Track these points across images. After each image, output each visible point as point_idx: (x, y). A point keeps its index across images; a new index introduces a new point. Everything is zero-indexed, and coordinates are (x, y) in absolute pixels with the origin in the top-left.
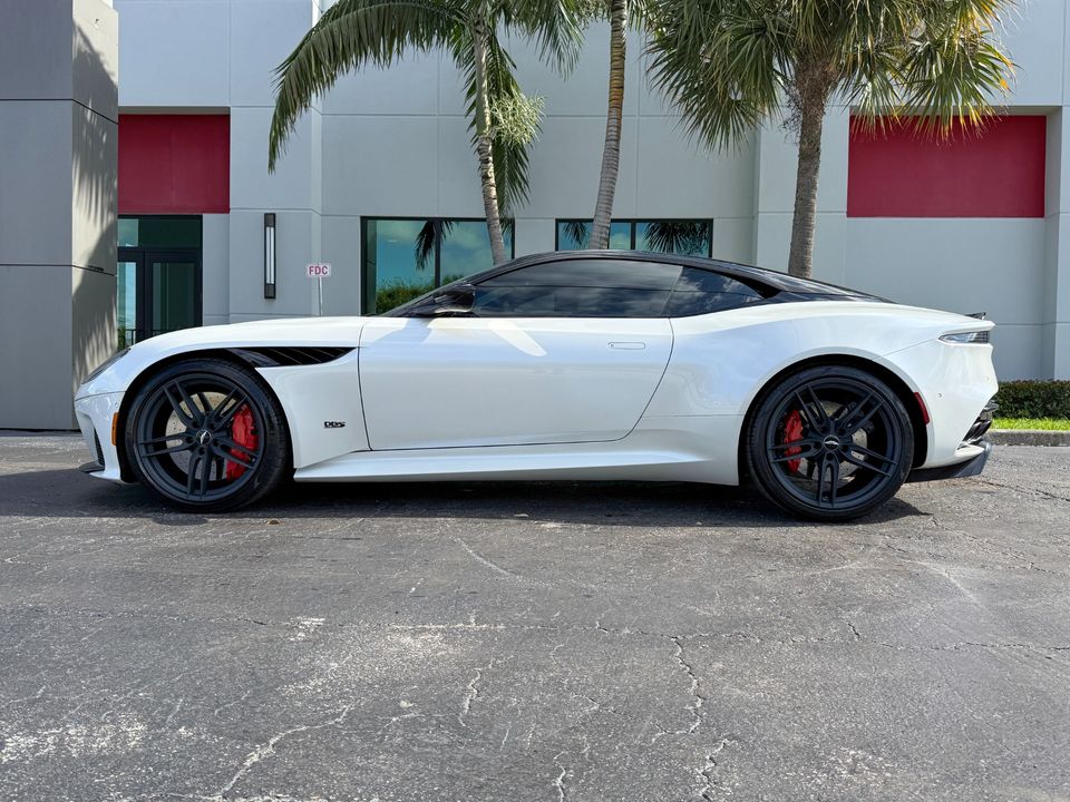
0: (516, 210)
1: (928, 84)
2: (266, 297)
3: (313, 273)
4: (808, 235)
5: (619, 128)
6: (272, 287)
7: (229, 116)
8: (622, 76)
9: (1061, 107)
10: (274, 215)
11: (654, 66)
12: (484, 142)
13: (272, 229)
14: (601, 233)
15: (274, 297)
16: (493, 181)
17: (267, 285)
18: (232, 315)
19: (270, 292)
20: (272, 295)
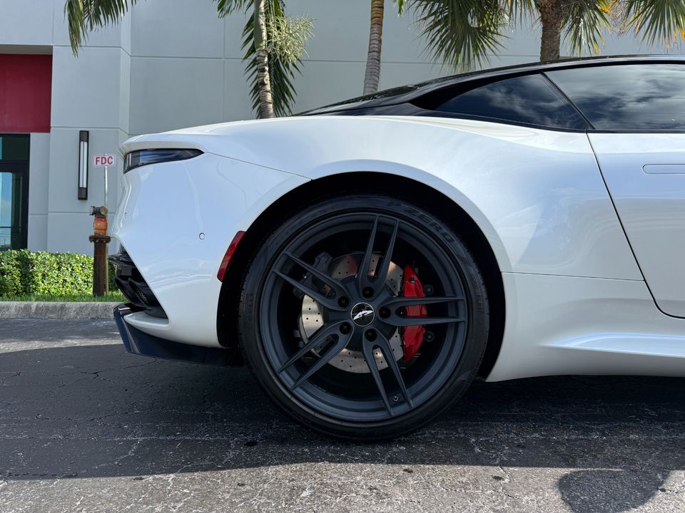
2: (79, 199)
3: (99, 163)
6: (84, 191)
7: (52, 56)
10: (88, 132)
12: (261, 54)
13: (86, 144)
15: (86, 199)
16: (268, 87)
17: (80, 189)
18: (50, 214)
19: (83, 195)
20: (84, 197)
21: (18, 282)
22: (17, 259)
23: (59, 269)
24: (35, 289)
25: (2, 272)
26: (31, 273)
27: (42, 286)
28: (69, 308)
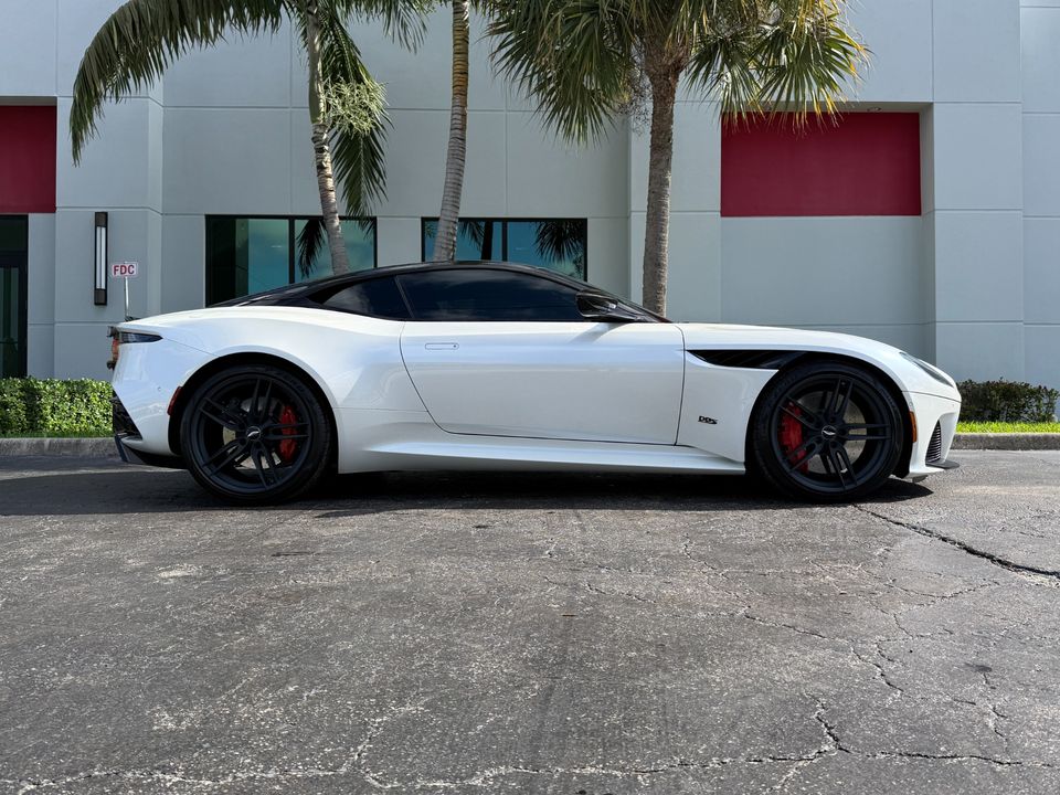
0: (372, 206)
1: (781, 72)
2: (96, 304)
3: (118, 273)
4: (662, 231)
5: (464, 116)
6: (103, 293)
7: (56, 107)
8: (466, 61)
9: (931, 104)
10: (106, 214)
11: (501, 47)
12: (319, 130)
13: (104, 229)
14: (448, 228)
15: (105, 304)
16: (329, 172)
17: (97, 291)
18: (57, 325)
19: (101, 298)
20: (103, 301)
21: (23, 417)
22: (22, 390)
23: (71, 401)
24: (43, 425)
25: (5, 406)
26: (38, 406)
27: (51, 421)
28: (84, 444)
